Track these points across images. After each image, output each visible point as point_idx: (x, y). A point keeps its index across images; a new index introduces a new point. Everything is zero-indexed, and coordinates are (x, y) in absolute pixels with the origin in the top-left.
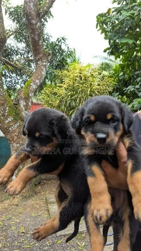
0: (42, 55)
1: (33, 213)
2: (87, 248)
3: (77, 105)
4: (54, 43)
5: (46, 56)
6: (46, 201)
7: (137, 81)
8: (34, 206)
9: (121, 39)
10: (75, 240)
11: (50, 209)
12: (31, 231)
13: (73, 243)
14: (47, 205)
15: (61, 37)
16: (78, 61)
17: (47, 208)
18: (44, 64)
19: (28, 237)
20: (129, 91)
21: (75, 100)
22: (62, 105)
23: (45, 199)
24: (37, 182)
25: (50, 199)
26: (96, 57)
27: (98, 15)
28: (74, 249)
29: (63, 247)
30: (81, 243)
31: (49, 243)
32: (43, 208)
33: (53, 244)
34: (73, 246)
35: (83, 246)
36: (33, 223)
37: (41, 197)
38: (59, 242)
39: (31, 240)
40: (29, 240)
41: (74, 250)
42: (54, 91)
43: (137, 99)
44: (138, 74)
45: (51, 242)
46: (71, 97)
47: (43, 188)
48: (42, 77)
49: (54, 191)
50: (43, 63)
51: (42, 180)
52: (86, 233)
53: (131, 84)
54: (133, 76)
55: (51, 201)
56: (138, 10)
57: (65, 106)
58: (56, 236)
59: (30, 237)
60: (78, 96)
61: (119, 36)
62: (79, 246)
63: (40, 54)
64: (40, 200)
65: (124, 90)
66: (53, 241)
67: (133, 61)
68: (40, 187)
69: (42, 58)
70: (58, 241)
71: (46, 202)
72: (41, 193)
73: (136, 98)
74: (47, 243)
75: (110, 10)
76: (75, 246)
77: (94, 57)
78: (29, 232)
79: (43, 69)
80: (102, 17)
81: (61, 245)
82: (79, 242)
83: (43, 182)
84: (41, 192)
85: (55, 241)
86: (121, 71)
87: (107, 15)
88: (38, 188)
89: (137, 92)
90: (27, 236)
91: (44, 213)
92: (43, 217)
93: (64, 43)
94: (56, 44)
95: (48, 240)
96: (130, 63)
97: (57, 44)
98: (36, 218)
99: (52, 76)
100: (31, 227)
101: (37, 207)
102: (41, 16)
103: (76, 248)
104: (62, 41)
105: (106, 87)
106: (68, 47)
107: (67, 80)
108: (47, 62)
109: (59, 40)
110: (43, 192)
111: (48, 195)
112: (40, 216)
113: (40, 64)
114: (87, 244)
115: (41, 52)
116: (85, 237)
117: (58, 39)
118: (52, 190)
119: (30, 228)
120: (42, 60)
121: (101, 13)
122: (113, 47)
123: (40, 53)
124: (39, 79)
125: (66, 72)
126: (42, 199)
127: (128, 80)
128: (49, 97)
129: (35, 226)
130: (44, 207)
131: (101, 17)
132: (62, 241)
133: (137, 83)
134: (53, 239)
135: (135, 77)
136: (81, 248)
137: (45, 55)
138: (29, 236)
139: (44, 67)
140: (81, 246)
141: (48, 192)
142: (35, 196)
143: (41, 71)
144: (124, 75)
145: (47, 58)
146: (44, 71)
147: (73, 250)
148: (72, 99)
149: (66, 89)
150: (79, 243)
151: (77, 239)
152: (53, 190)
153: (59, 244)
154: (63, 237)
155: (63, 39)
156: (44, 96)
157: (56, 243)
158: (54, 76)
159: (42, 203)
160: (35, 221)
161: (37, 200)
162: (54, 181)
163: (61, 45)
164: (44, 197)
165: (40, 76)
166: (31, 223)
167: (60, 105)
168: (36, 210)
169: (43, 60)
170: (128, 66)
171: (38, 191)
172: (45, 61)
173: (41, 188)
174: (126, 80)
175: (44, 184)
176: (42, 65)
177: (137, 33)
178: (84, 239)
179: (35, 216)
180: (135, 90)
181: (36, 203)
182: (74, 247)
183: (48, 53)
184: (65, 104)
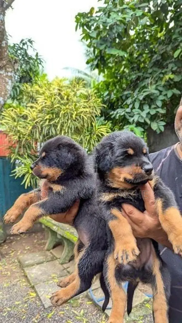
0: (6, 61)
1: (3, 282)
2: (87, 316)
3: (58, 133)
4: (18, 46)
5: (12, 64)
6: (19, 264)
7: (126, 103)
8: (3, 273)
9: (109, 49)
10: (70, 310)
11: (29, 274)
12: (7, 308)
13: (68, 314)
14: (23, 270)
15: (27, 39)
16: (42, 72)
17: (23, 274)
18: (9, 74)
19: (5, 317)
20: (118, 115)
21: (55, 126)
22: (36, 133)
23: (18, 262)
24: (2, 240)
25: (26, 261)
26: (67, 68)
27: (77, 14)
28: (72, 320)
29: (56, 321)
30: (79, 311)
31: (36, 319)
32: (17, 275)
33: (42, 320)
34: (69, 317)
35: (82, 315)
36: (8, 296)
37: (11, 260)
38: (50, 315)
39: (9, 320)
40: (7, 321)
41: (72, 322)
42: (23, 113)
43: (127, 126)
44: (127, 94)
45: (39, 317)
46: (49, 122)
47: (11, 247)
48: (7, 93)
49: (29, 249)
50: (7, 73)
51: (7, 236)
52: (82, 298)
53: (119, 107)
54: (121, 97)
55: (27, 264)
56: (130, 15)
57: (40, 134)
58: (45, 309)
59: (8, 316)
60: (59, 121)
61: (107, 46)
62: (77, 315)
63: (3, 61)
64: (10, 264)
65: (111, 114)
66: (42, 315)
67: (120, 78)
68: (6, 247)
69: (6, 65)
70: (48, 315)
71: (20, 266)
72: (9, 255)
73: (127, 124)
74: (34, 319)
75: (92, 9)
76: (71, 316)
77: (64, 68)
78: (5, 309)
79: (8, 82)
80: (84, 18)
81: (53, 318)
82: (75, 310)
83: (9, 238)
84: (10, 253)
85: (44, 316)
86: (105, 90)
87: (89, 15)
88: (4, 248)
89: (128, 117)
90: (3, 316)
91: (21, 282)
92: (20, 286)
93: (31, 47)
94: (19, 47)
95: (34, 316)
96: (116, 80)
97: (21, 48)
98: (10, 289)
99: (17, 92)
100: (6, 302)
101: (8, 273)
102: (5, 6)
103: (73, 319)
104: (28, 43)
105: (93, 109)
106: (37, 54)
107: (41, 99)
108: (13, 72)
109: (24, 42)
110: (12, 253)
111: (22, 256)
112: (16, 285)
113: (4, 74)
114: (86, 311)
115: (4, 57)
116: (82, 303)
117: (22, 40)
118: (25, 248)
119: (4, 304)
120: (6, 70)
121: (81, 12)
122: (99, 58)
123: (4, 59)
124: (3, 96)
125: (37, 87)
126: (13, 262)
127: (114, 102)
128: (15, 121)
129: (11, 300)
130: (18, 272)
131: (82, 17)
132: (54, 313)
133: (127, 106)
134: (41, 313)
135: (124, 98)
136: (79, 318)
137: (10, 62)
138: (6, 315)
139: (10, 79)
140: (79, 315)
141: (19, 252)
142: (2, 259)
143: (6, 85)
144: (109, 94)
145: (13, 67)
146: (9, 85)
147: (70, 322)
148: (50, 125)
149: (41, 111)
150: (75, 312)
151: (73, 307)
152: (27, 248)
153: (50, 318)
154: (53, 308)
155: (30, 41)
156: (9, 120)
157: (47, 317)
158: (20, 92)
159: (14, 267)
160: (10, 294)
161: (6, 264)
162: (24, 236)
163: (28, 49)
164: (16, 259)
165: (5, 92)
166: (4, 296)
167: (34, 132)
168: (7, 279)
169: (8, 69)
170: (114, 84)
171: (4, 252)
172: (10, 70)
173: (8, 248)
174: (113, 101)
175: (11, 242)
176: (7, 76)
177: (125, 44)
178: (81, 305)
179: (8, 287)
180: (126, 114)
181: (5, 268)
182: (71, 319)
183: (14, 59)
184: (40, 132)
